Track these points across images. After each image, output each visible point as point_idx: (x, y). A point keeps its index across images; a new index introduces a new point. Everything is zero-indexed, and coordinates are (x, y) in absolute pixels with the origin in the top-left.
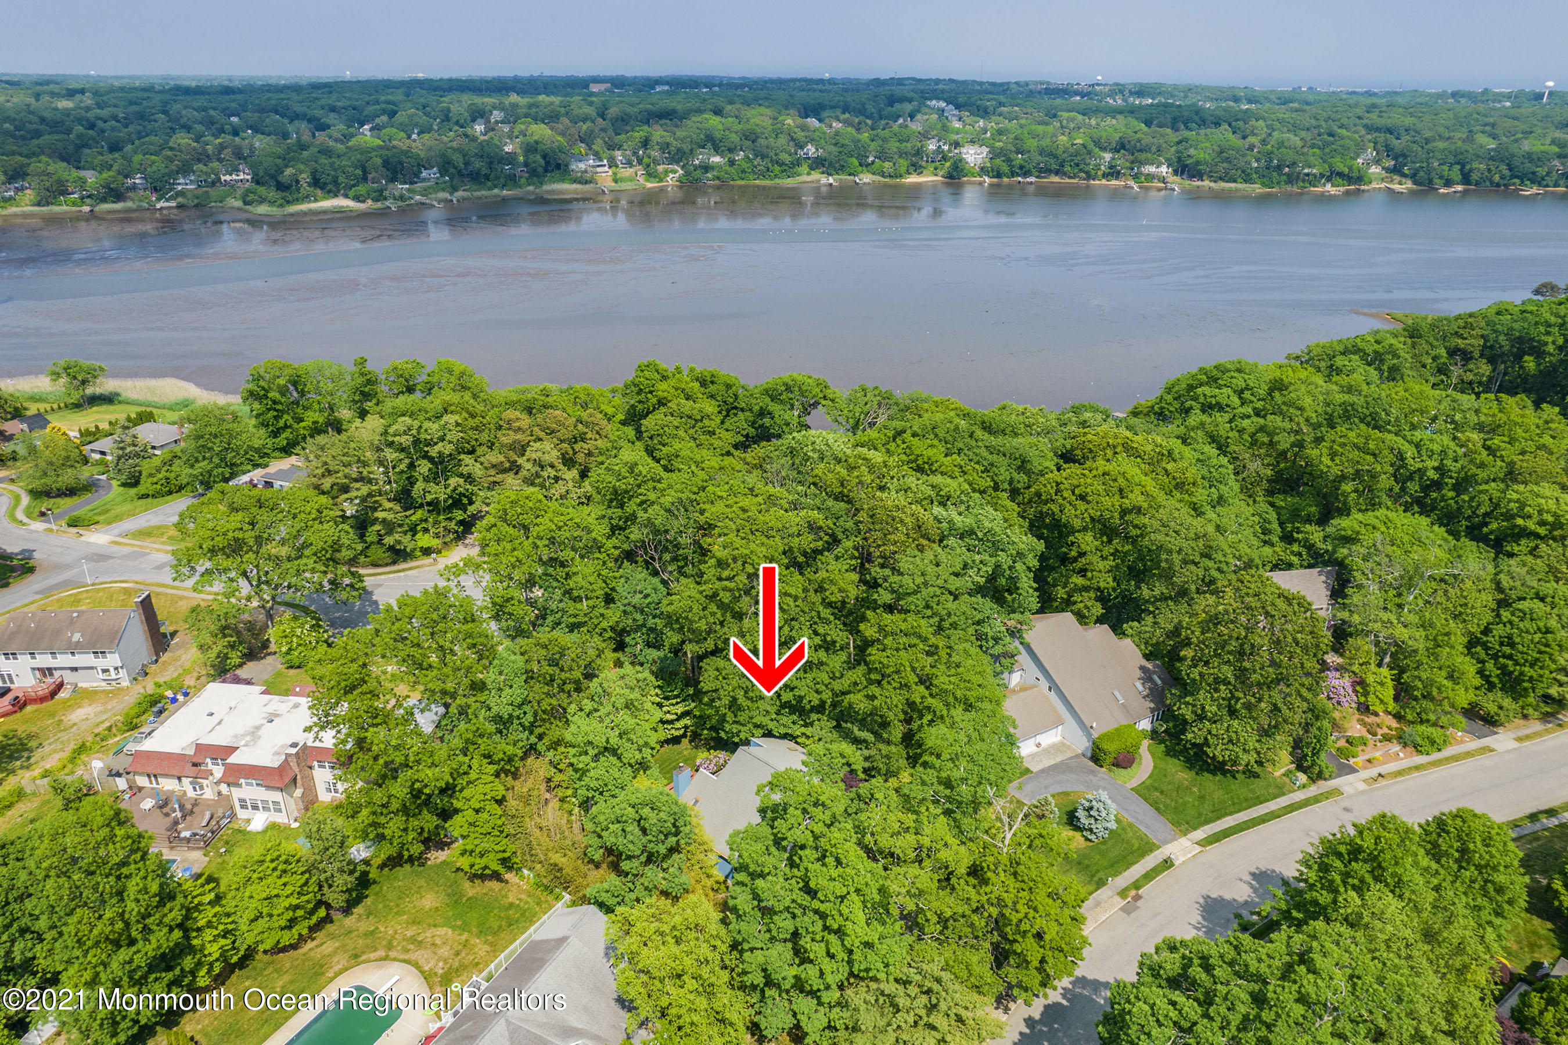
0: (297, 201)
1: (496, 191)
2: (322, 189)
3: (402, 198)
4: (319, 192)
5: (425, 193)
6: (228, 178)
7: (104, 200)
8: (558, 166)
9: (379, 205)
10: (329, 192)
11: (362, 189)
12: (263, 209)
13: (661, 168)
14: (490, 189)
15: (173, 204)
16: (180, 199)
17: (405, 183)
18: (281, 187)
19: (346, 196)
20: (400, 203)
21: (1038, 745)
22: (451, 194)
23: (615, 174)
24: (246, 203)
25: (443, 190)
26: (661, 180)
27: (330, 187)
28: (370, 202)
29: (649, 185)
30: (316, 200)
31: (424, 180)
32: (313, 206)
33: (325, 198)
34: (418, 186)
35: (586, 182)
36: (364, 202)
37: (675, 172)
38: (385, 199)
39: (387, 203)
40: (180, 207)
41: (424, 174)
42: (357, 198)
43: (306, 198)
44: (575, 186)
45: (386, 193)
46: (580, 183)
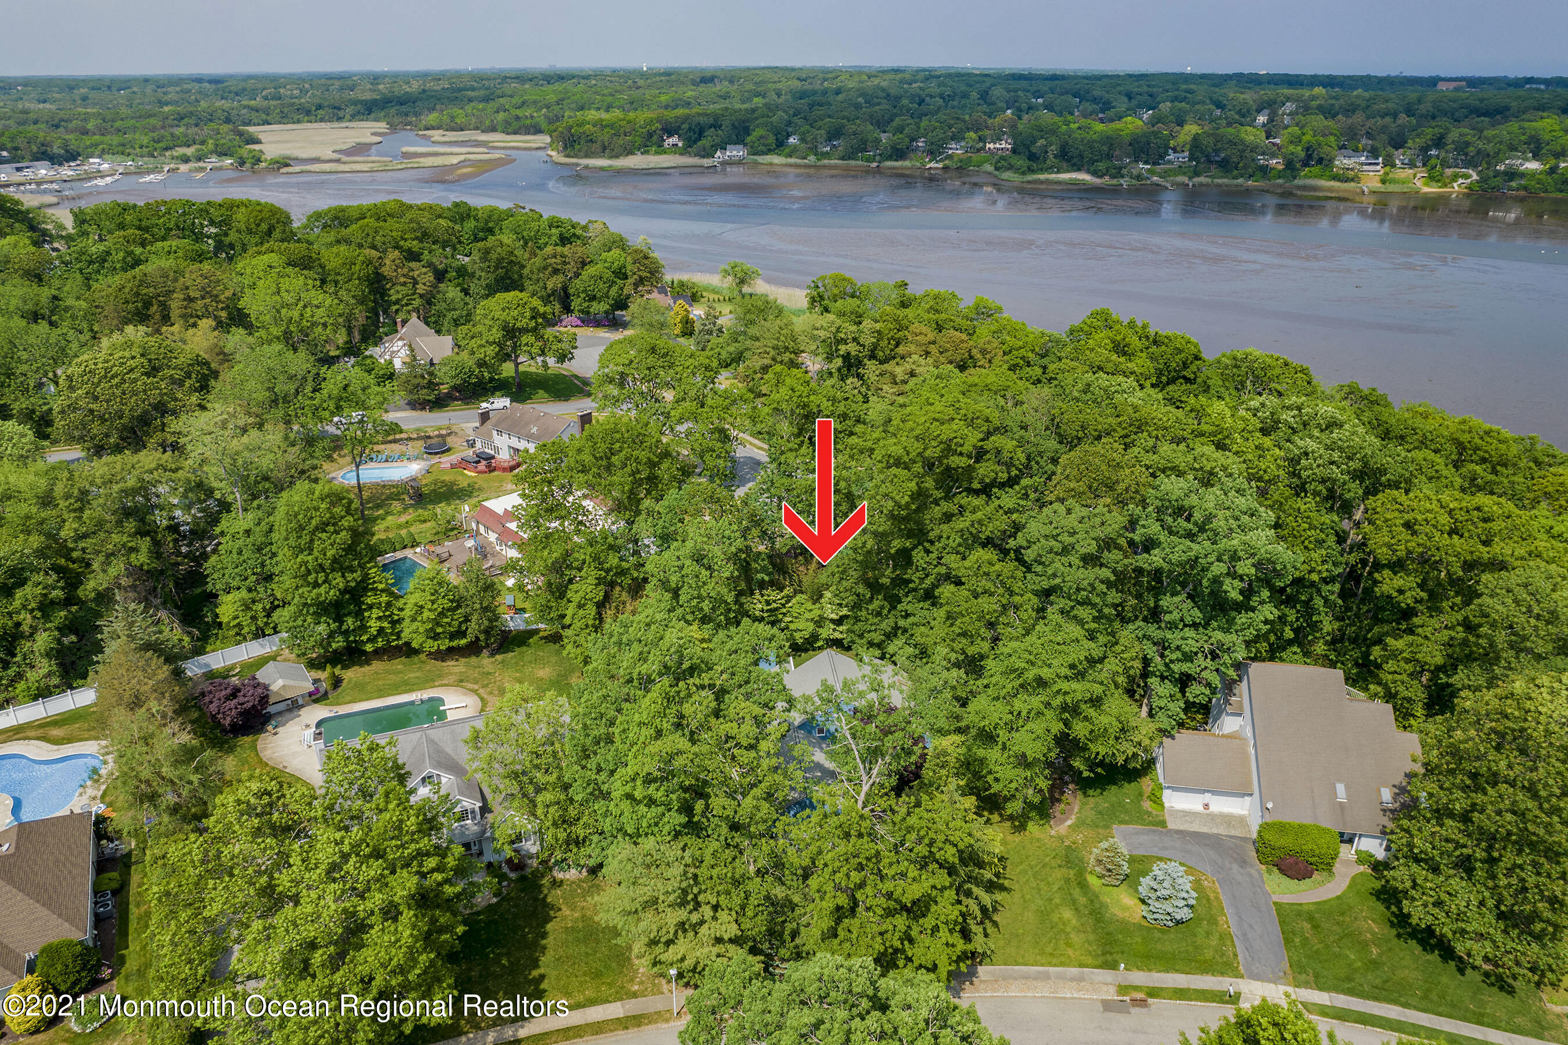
0: (1042, 170)
1: (1240, 181)
2: (1068, 161)
3: (1139, 177)
4: (1065, 165)
5: (1163, 175)
6: (992, 146)
7: (890, 158)
8: (1320, 161)
9: (1114, 182)
10: (1074, 165)
11: (1101, 166)
12: (1007, 175)
13: (1449, 172)
14: (1234, 178)
15: (940, 165)
16: (947, 162)
17: (1146, 163)
18: (1032, 157)
19: (1088, 172)
20: (1134, 182)
21: (1206, 806)
22: (1190, 178)
23: (1386, 174)
24: (997, 169)
25: (1184, 174)
26: (1445, 185)
27: (1075, 160)
28: (1107, 178)
29: (1426, 189)
30: (1058, 172)
31: (1170, 162)
32: (1053, 176)
33: (1068, 171)
34: (1158, 168)
35: (1347, 180)
36: (1101, 177)
37: (1466, 176)
38: (1122, 177)
39: (1122, 181)
40: (946, 168)
41: (1171, 157)
42: (1095, 173)
43: (1049, 169)
44: (1332, 183)
45: (1124, 171)
46: (1339, 180)
